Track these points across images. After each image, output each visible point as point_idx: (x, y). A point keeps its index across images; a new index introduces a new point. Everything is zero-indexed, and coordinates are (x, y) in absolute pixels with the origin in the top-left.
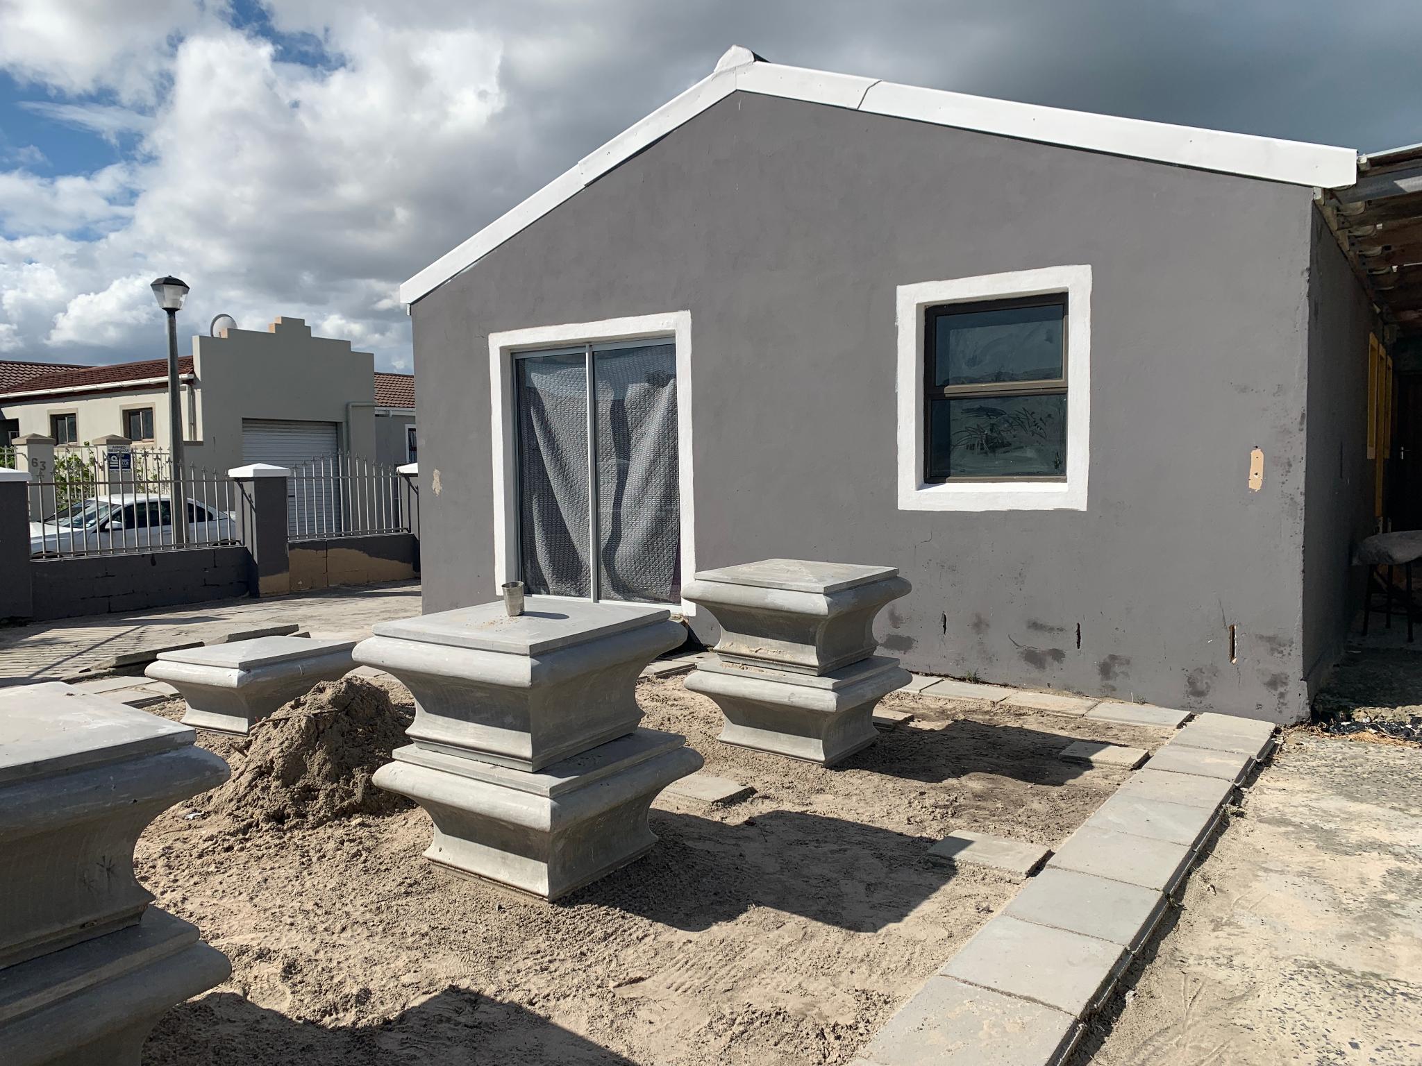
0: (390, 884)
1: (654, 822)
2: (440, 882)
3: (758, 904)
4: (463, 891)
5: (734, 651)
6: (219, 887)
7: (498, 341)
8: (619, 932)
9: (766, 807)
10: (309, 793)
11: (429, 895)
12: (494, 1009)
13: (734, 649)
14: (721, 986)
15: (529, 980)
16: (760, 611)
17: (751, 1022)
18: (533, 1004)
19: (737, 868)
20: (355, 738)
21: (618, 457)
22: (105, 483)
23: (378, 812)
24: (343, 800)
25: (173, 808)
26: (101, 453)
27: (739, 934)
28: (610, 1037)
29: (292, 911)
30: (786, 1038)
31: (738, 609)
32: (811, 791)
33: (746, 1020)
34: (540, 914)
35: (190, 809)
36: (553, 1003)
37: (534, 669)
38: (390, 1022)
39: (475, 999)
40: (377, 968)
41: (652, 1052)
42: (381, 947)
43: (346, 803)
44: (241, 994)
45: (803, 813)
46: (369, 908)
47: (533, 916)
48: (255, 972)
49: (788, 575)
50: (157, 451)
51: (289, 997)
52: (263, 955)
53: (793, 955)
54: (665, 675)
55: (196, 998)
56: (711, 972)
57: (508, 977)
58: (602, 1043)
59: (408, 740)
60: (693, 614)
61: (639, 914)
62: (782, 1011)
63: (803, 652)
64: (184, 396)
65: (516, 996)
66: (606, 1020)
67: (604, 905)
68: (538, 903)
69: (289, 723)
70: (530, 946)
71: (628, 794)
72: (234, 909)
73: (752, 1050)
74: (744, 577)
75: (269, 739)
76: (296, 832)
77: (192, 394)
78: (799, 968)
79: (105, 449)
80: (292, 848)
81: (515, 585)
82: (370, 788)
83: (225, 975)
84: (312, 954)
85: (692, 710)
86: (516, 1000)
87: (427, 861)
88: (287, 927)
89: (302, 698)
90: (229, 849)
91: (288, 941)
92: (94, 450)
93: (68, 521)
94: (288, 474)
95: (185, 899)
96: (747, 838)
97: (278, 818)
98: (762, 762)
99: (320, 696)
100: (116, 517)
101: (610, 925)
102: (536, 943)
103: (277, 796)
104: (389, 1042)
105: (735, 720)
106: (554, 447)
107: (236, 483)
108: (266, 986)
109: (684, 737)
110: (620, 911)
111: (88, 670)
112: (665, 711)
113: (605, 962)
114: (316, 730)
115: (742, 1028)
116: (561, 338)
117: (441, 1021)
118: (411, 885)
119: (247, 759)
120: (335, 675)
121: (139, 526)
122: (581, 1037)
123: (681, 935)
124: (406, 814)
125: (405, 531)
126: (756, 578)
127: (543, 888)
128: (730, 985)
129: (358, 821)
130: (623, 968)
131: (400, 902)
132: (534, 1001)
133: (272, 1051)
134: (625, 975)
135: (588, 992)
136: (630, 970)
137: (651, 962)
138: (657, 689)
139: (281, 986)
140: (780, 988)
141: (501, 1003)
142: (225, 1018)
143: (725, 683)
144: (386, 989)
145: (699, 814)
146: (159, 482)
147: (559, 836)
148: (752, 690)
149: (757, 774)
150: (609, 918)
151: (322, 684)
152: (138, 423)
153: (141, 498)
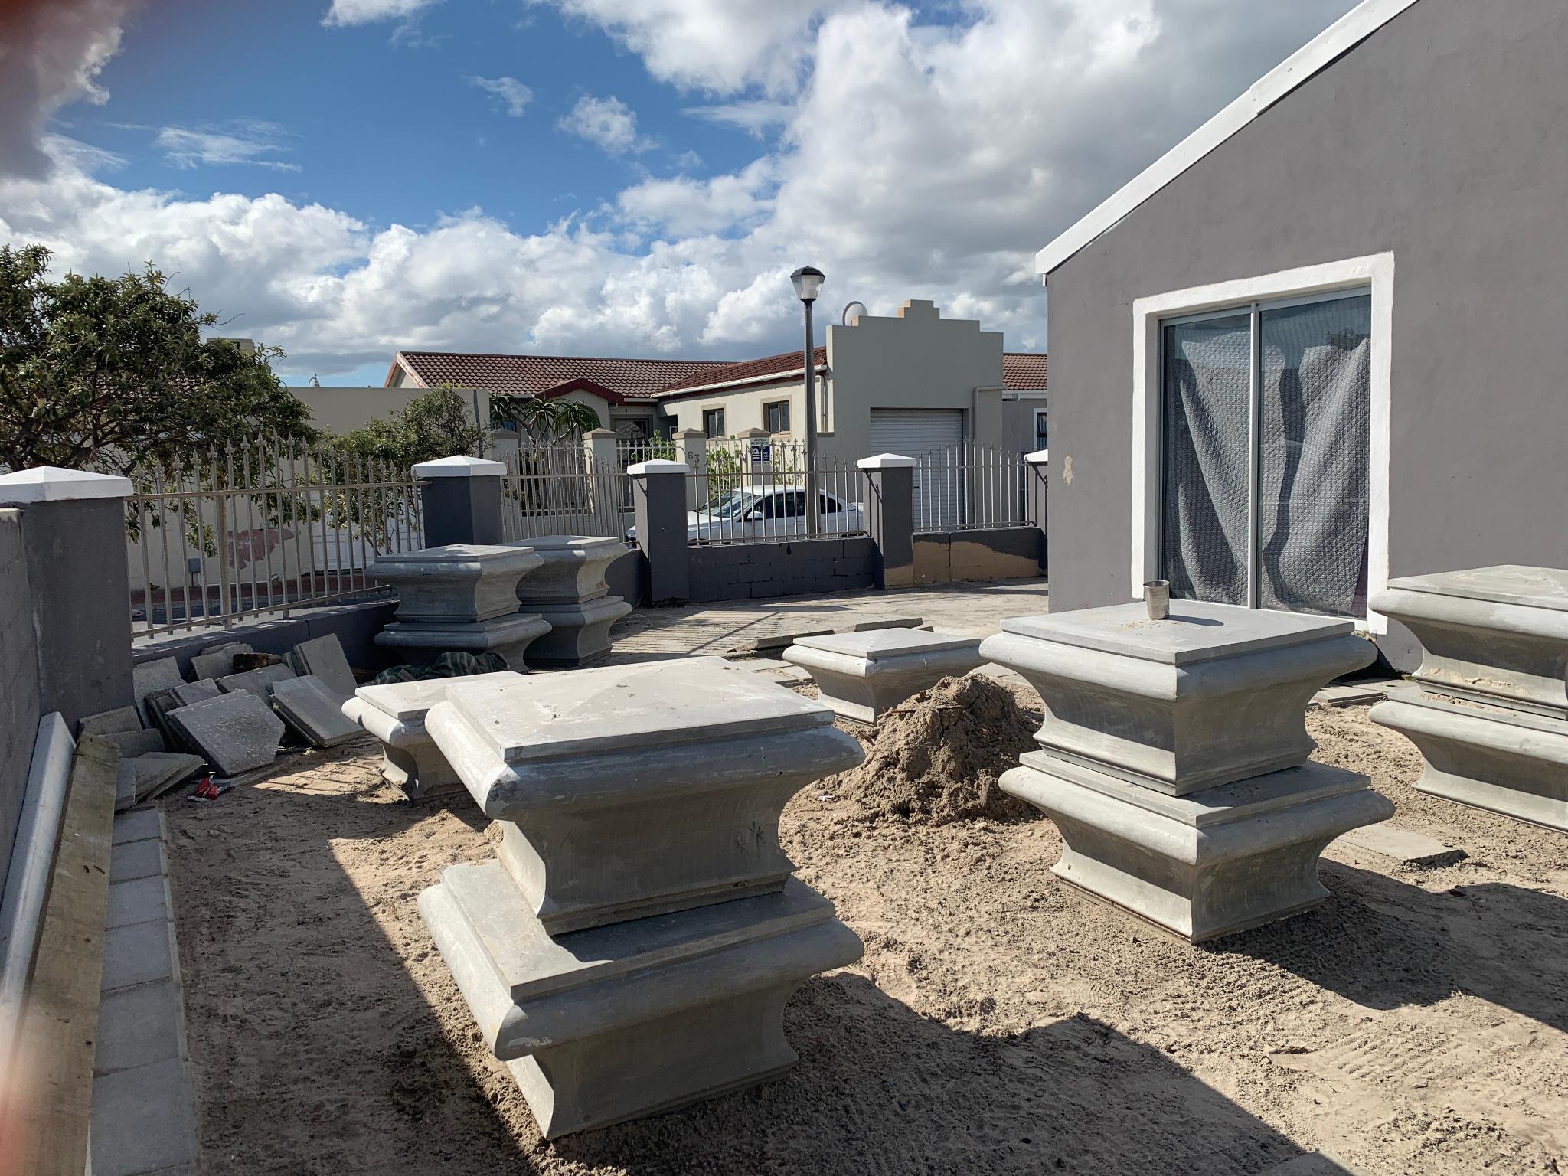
0: (1015, 895)
1: (1325, 874)
2: (1068, 902)
3: (1467, 992)
4: (1094, 916)
5: (1441, 679)
6: (848, 871)
7: (1144, 307)
8: (1278, 992)
9: (1482, 877)
10: (932, 790)
11: (1057, 914)
12: (1128, 1048)
13: (1441, 677)
14: (1411, 1080)
15: (1168, 1025)
16: (1483, 631)
17: (1453, 1131)
18: (1173, 1052)
19: (1437, 945)
20: (978, 738)
21: (1288, 438)
22: (748, 474)
23: (1002, 818)
24: (966, 801)
25: (807, 787)
26: (745, 445)
27: (1439, 1024)
28: (1265, 1108)
29: (917, 906)
30: (1502, 1160)
31: (1449, 628)
32: (1548, 865)
33: (1445, 1127)
34: (1181, 955)
35: (822, 791)
36: (1195, 1055)
37: (1179, 680)
38: (1014, 1037)
39: (1106, 1033)
40: (1002, 980)
41: (1318, 1137)
42: (1006, 959)
43: (970, 805)
44: (870, 979)
45: (1535, 891)
46: (994, 916)
47: (1173, 955)
48: (882, 960)
49: (1526, 586)
50: (792, 443)
51: (916, 991)
52: (889, 945)
53: (1516, 1063)
54: (1343, 704)
55: (829, 974)
56: (1398, 1061)
57: (1144, 1016)
58: (1256, 1113)
59: (1036, 746)
60: (1383, 631)
61: (1303, 976)
62: (1497, 1127)
63: (1544, 687)
64: (818, 386)
65: (1152, 1039)
66: (1259, 1088)
67: (1259, 958)
68: (1179, 943)
69: (915, 716)
70: (1170, 988)
71: (1293, 836)
72: (863, 894)
73: (1452, 1164)
74: (1460, 587)
75: (895, 730)
76: (920, 828)
77: (825, 385)
78: (1523, 1080)
79: (747, 441)
80: (917, 843)
81: (1159, 584)
82: (996, 793)
83: (856, 957)
84: (937, 953)
85: (1378, 749)
86: (1153, 1042)
87: (1054, 877)
88: (913, 921)
89: (927, 692)
90: (857, 835)
91: (913, 935)
92: (739, 443)
93: (718, 510)
94: (914, 464)
95: (818, 877)
96: (1452, 911)
97: (903, 810)
98: (1476, 822)
99: (944, 691)
100: (758, 506)
101: (1266, 981)
102: (1177, 985)
103: (903, 790)
104: (1015, 1057)
105: (1439, 765)
106: (1207, 428)
107: (864, 474)
108: (892, 975)
109: (1369, 778)
110: (1280, 968)
111: (734, 651)
112: (1342, 746)
113: (1260, 1022)
114: (941, 727)
115: (1439, 1135)
116: (1220, 298)
117: (1068, 1048)
118: (1037, 900)
119: (874, 748)
120: (959, 672)
121: (777, 516)
122: (1228, 1100)
123: (1357, 1011)
124: (1032, 825)
125: (1031, 525)
126: (1477, 589)
127: (1186, 926)
128: (1423, 1082)
129: (983, 824)
130: (1282, 1033)
131: (1025, 916)
132: (1173, 1048)
133: (899, 1040)
134: (1284, 1041)
135: (1237, 1052)
136: (1291, 1037)
137: (1318, 1034)
138: (1331, 720)
139: (906, 978)
140: (1495, 1100)
141: (1134, 1043)
142: (856, 998)
143: (1427, 719)
144: (1011, 1002)
145: (1385, 873)
146: (795, 473)
147: (1207, 872)
148: (1465, 730)
149: (1469, 835)
150: (1266, 974)
151: (947, 679)
152: (775, 415)
153: (780, 489)
